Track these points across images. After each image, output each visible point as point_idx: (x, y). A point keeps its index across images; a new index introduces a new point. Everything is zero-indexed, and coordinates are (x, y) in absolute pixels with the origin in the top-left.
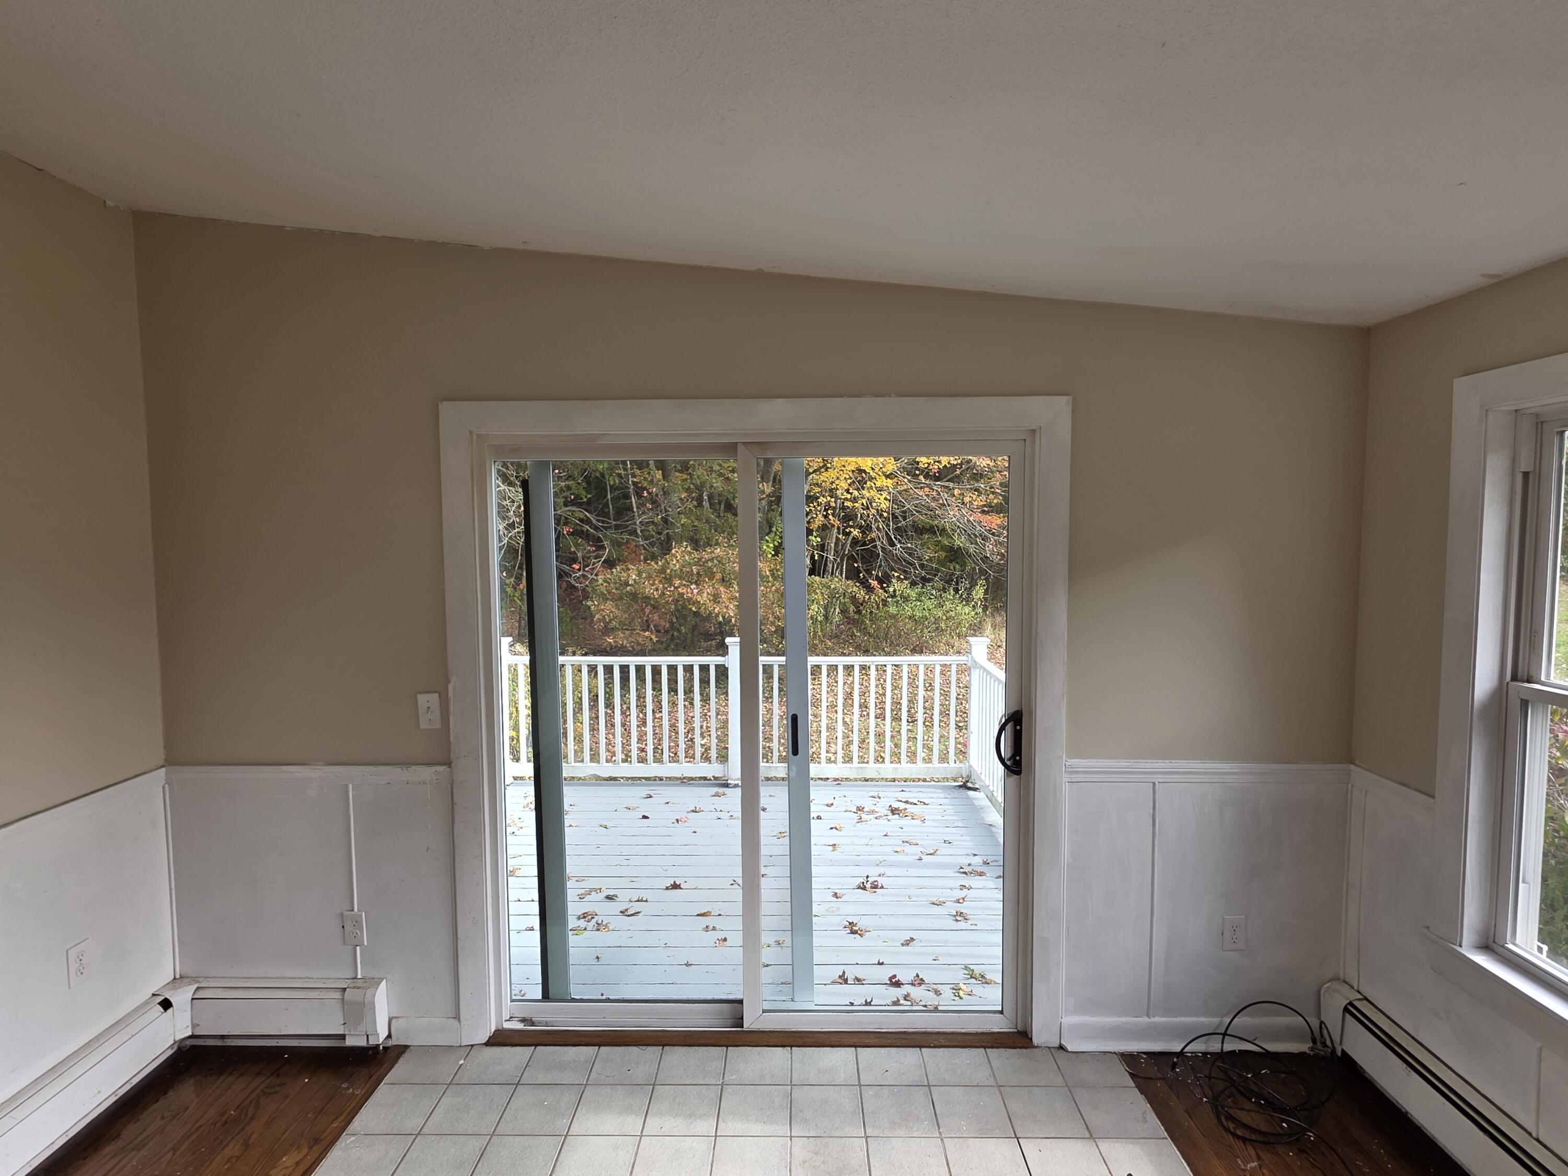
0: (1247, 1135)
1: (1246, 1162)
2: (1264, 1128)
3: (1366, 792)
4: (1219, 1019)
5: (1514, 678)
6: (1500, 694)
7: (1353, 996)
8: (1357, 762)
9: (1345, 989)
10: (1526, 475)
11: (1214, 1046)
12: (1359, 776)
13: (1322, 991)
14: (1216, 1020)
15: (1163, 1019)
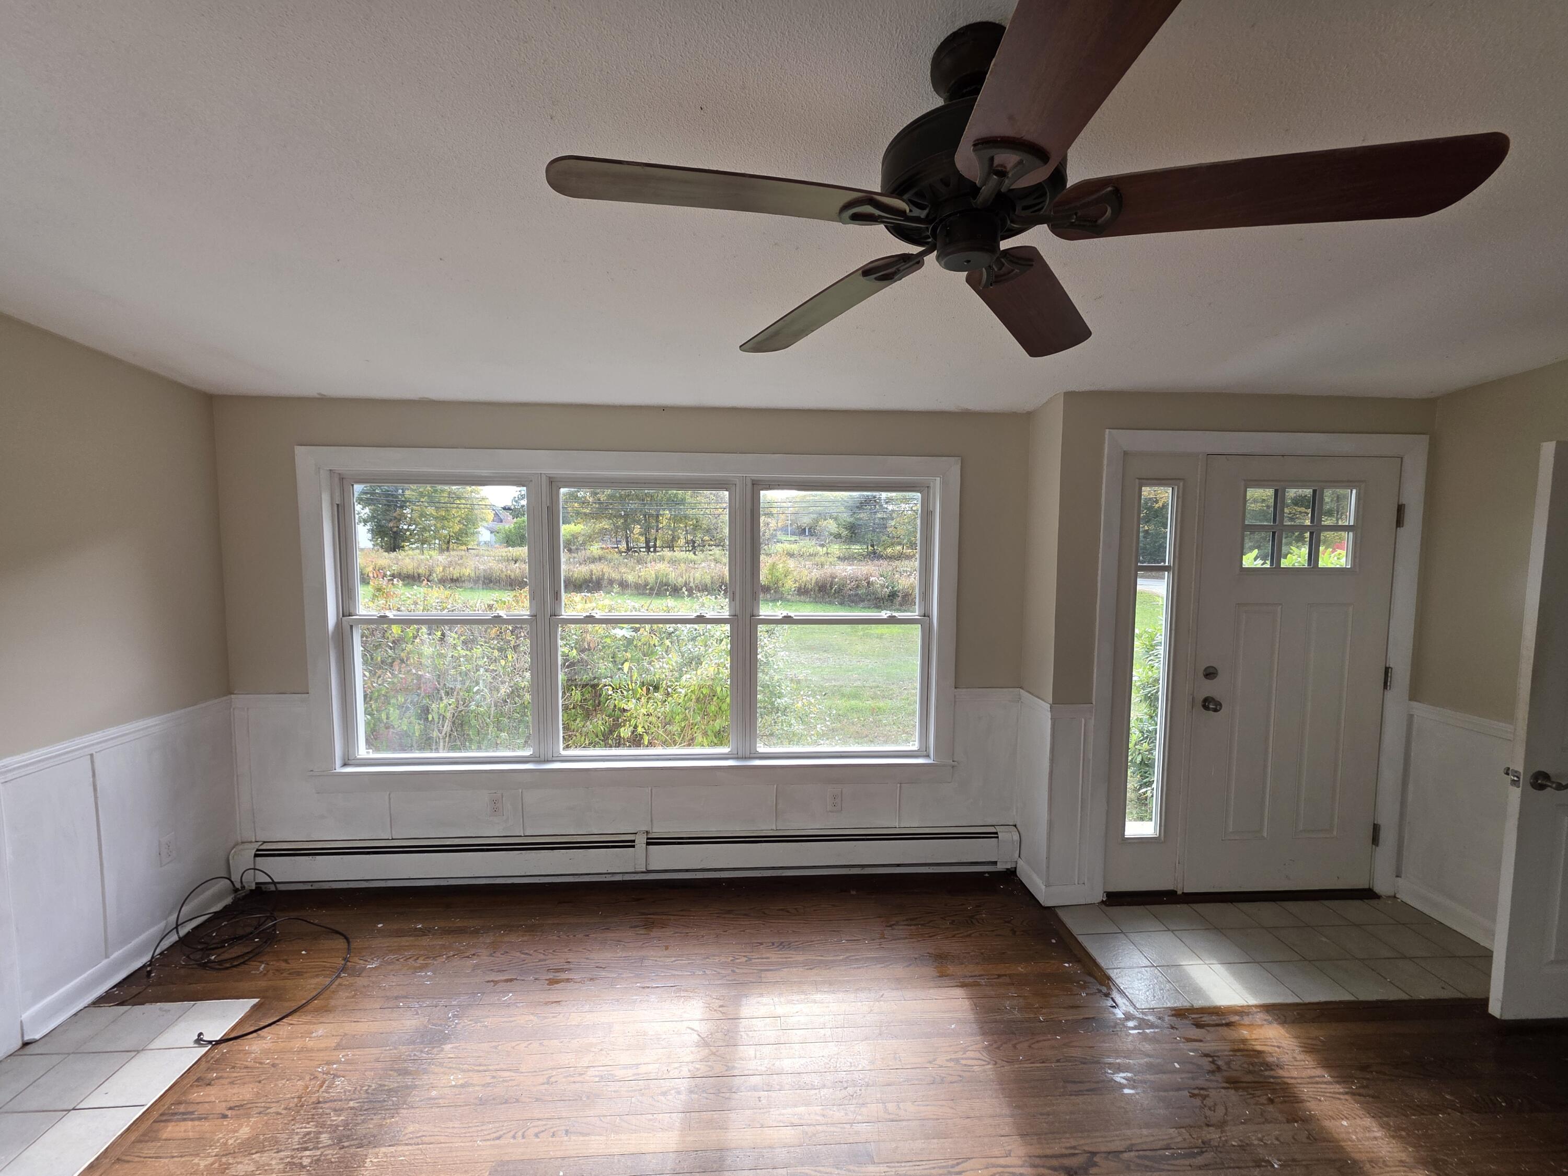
0: (242, 960)
1: (258, 969)
2: (249, 949)
3: (248, 709)
4: (165, 922)
5: (343, 616)
6: (339, 625)
7: (256, 846)
8: (235, 692)
9: (246, 846)
10: (338, 505)
11: (174, 938)
12: (239, 700)
13: (231, 857)
14: (162, 924)
15: (121, 951)
